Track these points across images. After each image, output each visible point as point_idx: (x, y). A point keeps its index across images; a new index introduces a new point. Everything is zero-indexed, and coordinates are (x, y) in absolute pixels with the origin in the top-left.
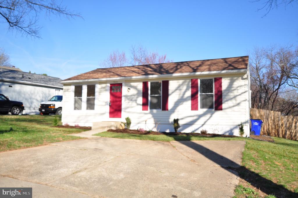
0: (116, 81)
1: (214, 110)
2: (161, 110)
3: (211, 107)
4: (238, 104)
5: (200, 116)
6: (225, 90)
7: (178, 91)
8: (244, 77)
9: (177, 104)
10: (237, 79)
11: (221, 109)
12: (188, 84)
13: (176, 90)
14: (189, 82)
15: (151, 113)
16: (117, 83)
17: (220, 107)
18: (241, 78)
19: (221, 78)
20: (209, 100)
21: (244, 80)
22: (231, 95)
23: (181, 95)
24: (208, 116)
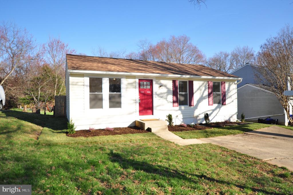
0: (147, 77)
1: (221, 105)
2: (188, 106)
3: (219, 103)
4: (233, 101)
5: (213, 110)
6: (227, 91)
7: (199, 90)
8: (235, 83)
9: (199, 101)
10: (232, 84)
11: (225, 105)
12: (206, 85)
13: (198, 89)
14: (206, 83)
15: (180, 109)
16: (147, 79)
17: (224, 103)
18: (234, 83)
19: (225, 83)
20: (218, 98)
21: (235, 85)
22: (230, 94)
23: (202, 94)
24: (218, 109)
